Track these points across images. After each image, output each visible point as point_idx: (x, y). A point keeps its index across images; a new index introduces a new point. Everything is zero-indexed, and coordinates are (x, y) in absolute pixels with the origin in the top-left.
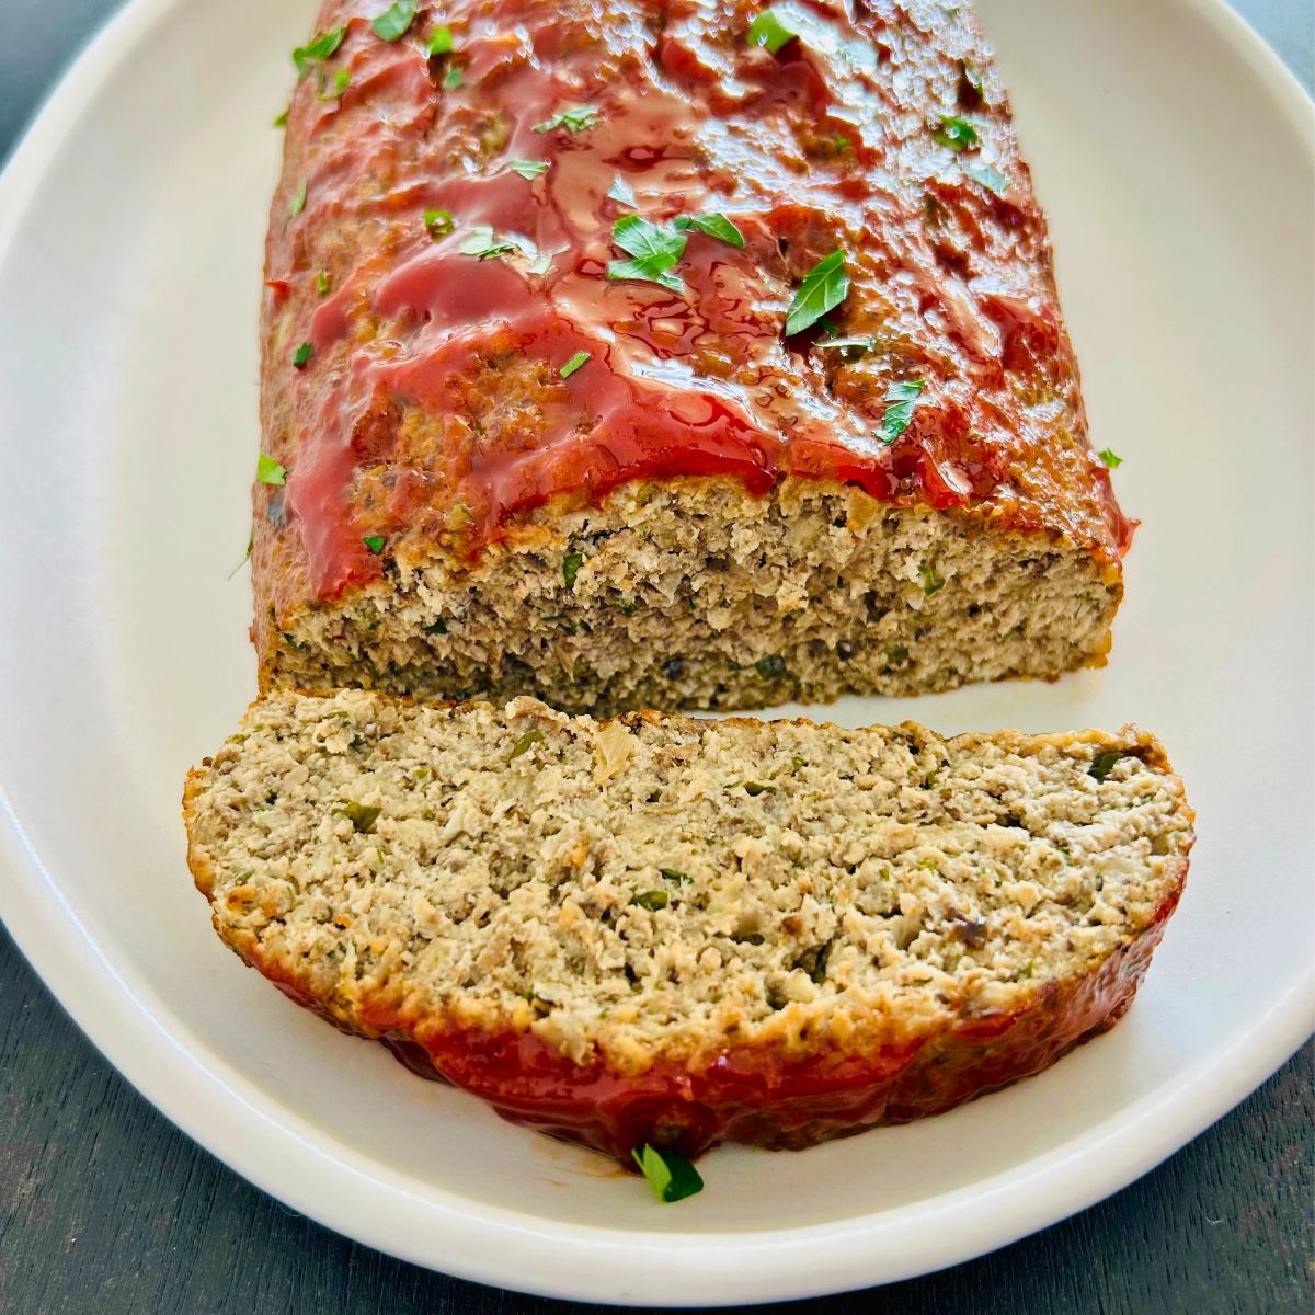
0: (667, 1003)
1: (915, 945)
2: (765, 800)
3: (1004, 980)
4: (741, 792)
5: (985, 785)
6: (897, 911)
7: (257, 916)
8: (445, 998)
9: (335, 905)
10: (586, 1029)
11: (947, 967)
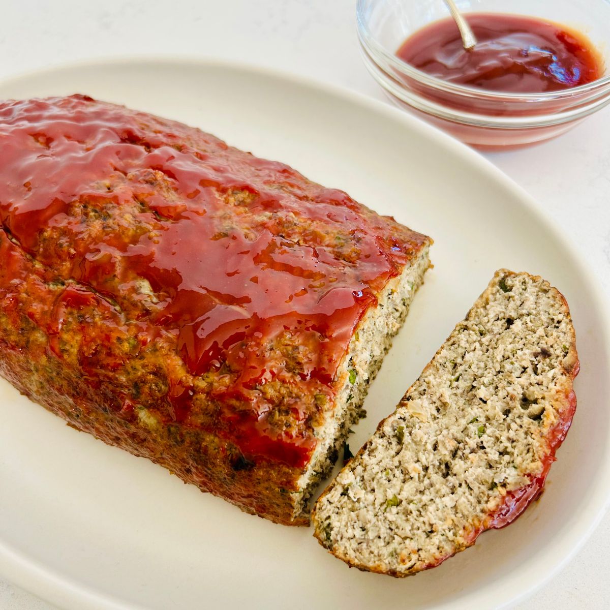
0: (522, 448)
1: (539, 371)
2: (462, 379)
3: (565, 356)
4: (455, 384)
5: (493, 320)
6: (525, 368)
7: (414, 557)
8: (483, 511)
9: (424, 529)
10: (518, 475)
11: (552, 367)
